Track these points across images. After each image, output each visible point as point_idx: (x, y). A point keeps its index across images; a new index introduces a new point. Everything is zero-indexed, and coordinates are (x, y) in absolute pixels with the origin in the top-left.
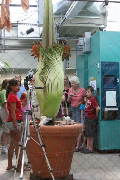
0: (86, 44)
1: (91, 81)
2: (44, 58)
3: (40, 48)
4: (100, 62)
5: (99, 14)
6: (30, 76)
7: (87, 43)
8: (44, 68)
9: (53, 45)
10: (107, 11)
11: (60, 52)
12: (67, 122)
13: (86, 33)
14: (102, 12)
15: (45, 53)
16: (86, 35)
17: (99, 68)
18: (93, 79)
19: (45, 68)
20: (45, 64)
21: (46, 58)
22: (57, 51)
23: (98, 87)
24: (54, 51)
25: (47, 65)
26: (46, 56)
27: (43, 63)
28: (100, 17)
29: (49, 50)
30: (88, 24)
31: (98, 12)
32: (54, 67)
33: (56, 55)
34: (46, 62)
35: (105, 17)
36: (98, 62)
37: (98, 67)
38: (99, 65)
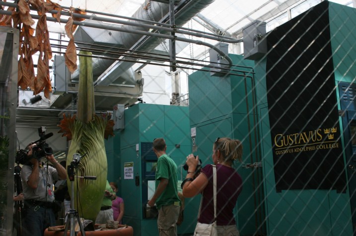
0: (118, 120)
1: (125, 168)
2: (80, 137)
3: (74, 122)
4: (140, 143)
5: (133, 82)
6: (76, 160)
7: (120, 118)
8: (80, 149)
9: (93, 119)
10: (143, 79)
11: (102, 128)
12: (109, 225)
13: (118, 105)
14: (137, 80)
15: (82, 130)
16: (118, 107)
17: (138, 151)
18: (129, 164)
19: (82, 150)
20: (82, 144)
21: (83, 136)
22: (97, 127)
23: (137, 175)
24: (94, 127)
25: (84, 145)
26: (84, 133)
27: (79, 143)
28: (134, 86)
29: (88, 126)
30: (119, 93)
31: (132, 79)
32: (94, 148)
33: (96, 132)
34: (84, 142)
35: (140, 86)
36: (137, 143)
37: (137, 149)
38: (138, 147)
